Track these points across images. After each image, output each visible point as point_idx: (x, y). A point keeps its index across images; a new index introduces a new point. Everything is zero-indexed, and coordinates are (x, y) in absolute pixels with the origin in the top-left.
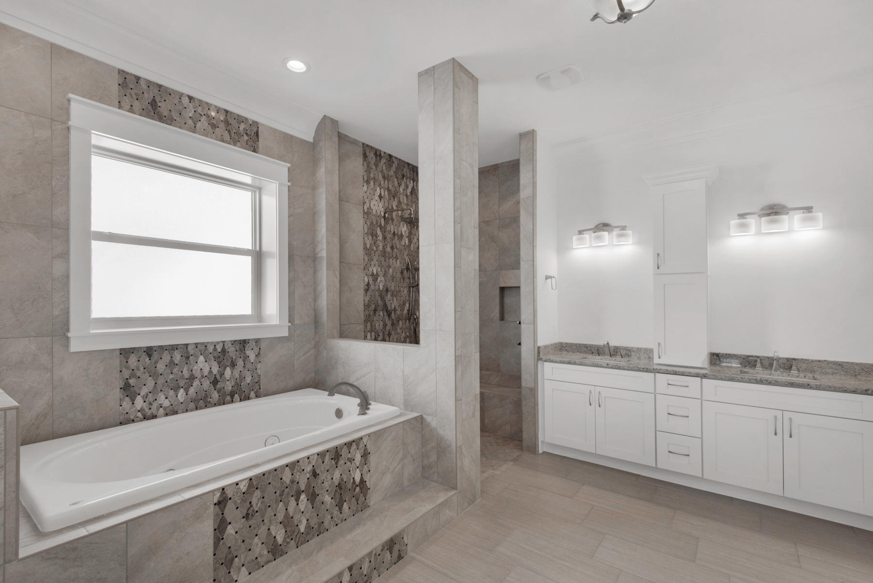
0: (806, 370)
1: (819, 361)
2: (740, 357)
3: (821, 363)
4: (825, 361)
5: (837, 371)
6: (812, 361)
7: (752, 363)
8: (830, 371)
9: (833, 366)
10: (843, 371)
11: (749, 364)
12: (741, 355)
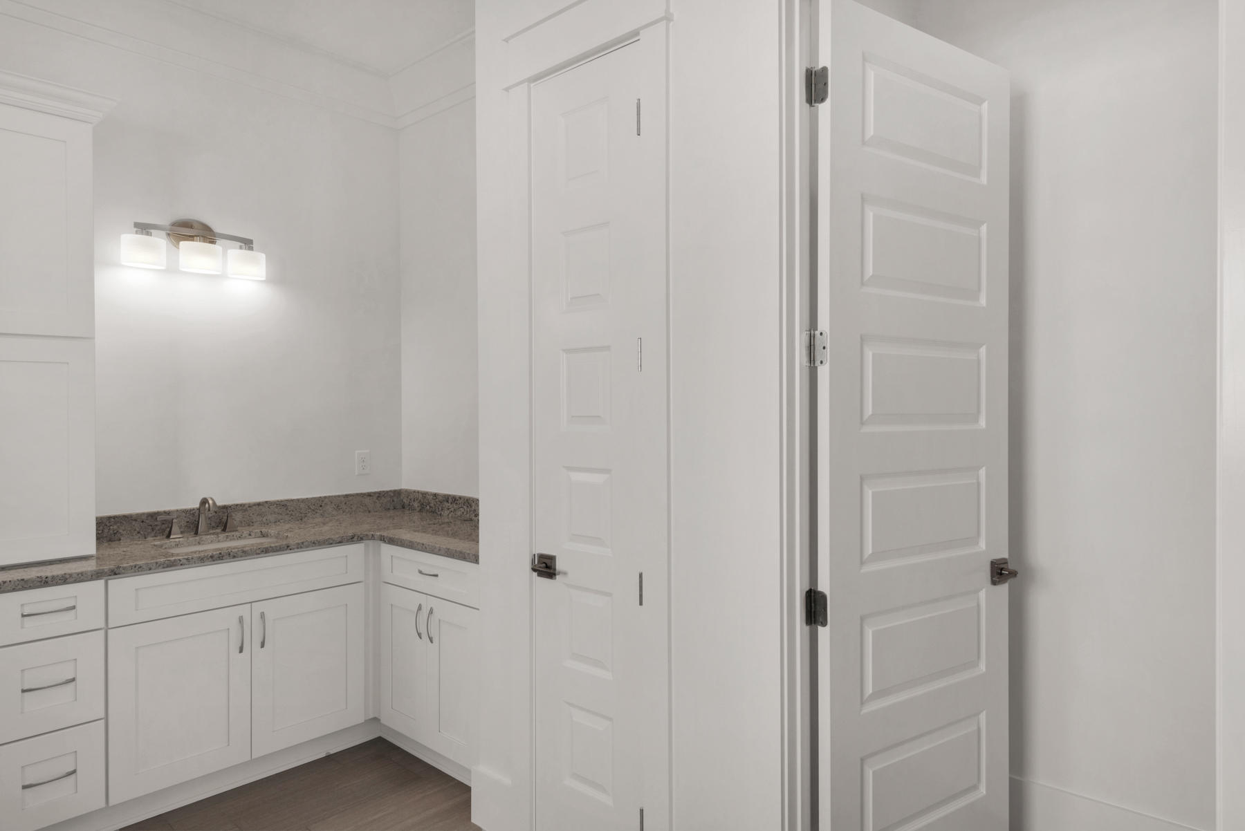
0: (241, 522)
1: (259, 504)
2: (136, 520)
3: (261, 507)
4: (266, 502)
5: (280, 517)
6: (250, 506)
7: (159, 527)
8: (272, 518)
9: (276, 510)
10: (287, 514)
11: (153, 530)
12: (137, 514)
